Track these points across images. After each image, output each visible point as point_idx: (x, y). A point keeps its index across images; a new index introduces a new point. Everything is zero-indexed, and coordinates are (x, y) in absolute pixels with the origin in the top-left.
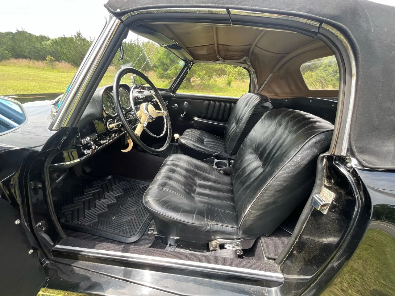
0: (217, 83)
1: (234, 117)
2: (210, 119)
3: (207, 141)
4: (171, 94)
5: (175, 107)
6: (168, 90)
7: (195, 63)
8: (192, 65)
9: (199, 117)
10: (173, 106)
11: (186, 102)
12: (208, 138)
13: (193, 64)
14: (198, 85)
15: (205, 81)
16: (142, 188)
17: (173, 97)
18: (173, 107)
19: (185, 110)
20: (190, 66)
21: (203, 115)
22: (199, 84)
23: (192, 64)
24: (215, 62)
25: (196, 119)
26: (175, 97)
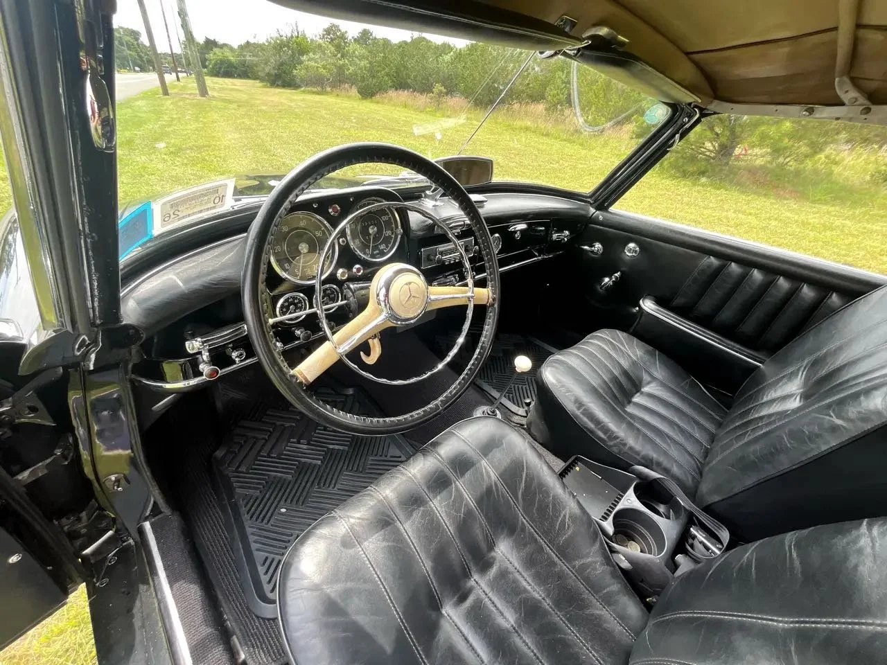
0: (837, 170)
1: (811, 354)
2: (704, 321)
3: (651, 396)
4: (592, 210)
5: (592, 252)
6: (586, 197)
7: (715, 113)
8: (698, 121)
9: (660, 302)
10: (586, 247)
11: (632, 245)
12: (663, 385)
13: (703, 115)
14: (752, 171)
15: (788, 160)
16: (392, 457)
17: (596, 222)
18: (586, 250)
19: (624, 269)
20: (687, 126)
21: (679, 301)
22: (762, 167)
23: (698, 116)
24: (811, 111)
25: (648, 305)
26: (601, 224)
